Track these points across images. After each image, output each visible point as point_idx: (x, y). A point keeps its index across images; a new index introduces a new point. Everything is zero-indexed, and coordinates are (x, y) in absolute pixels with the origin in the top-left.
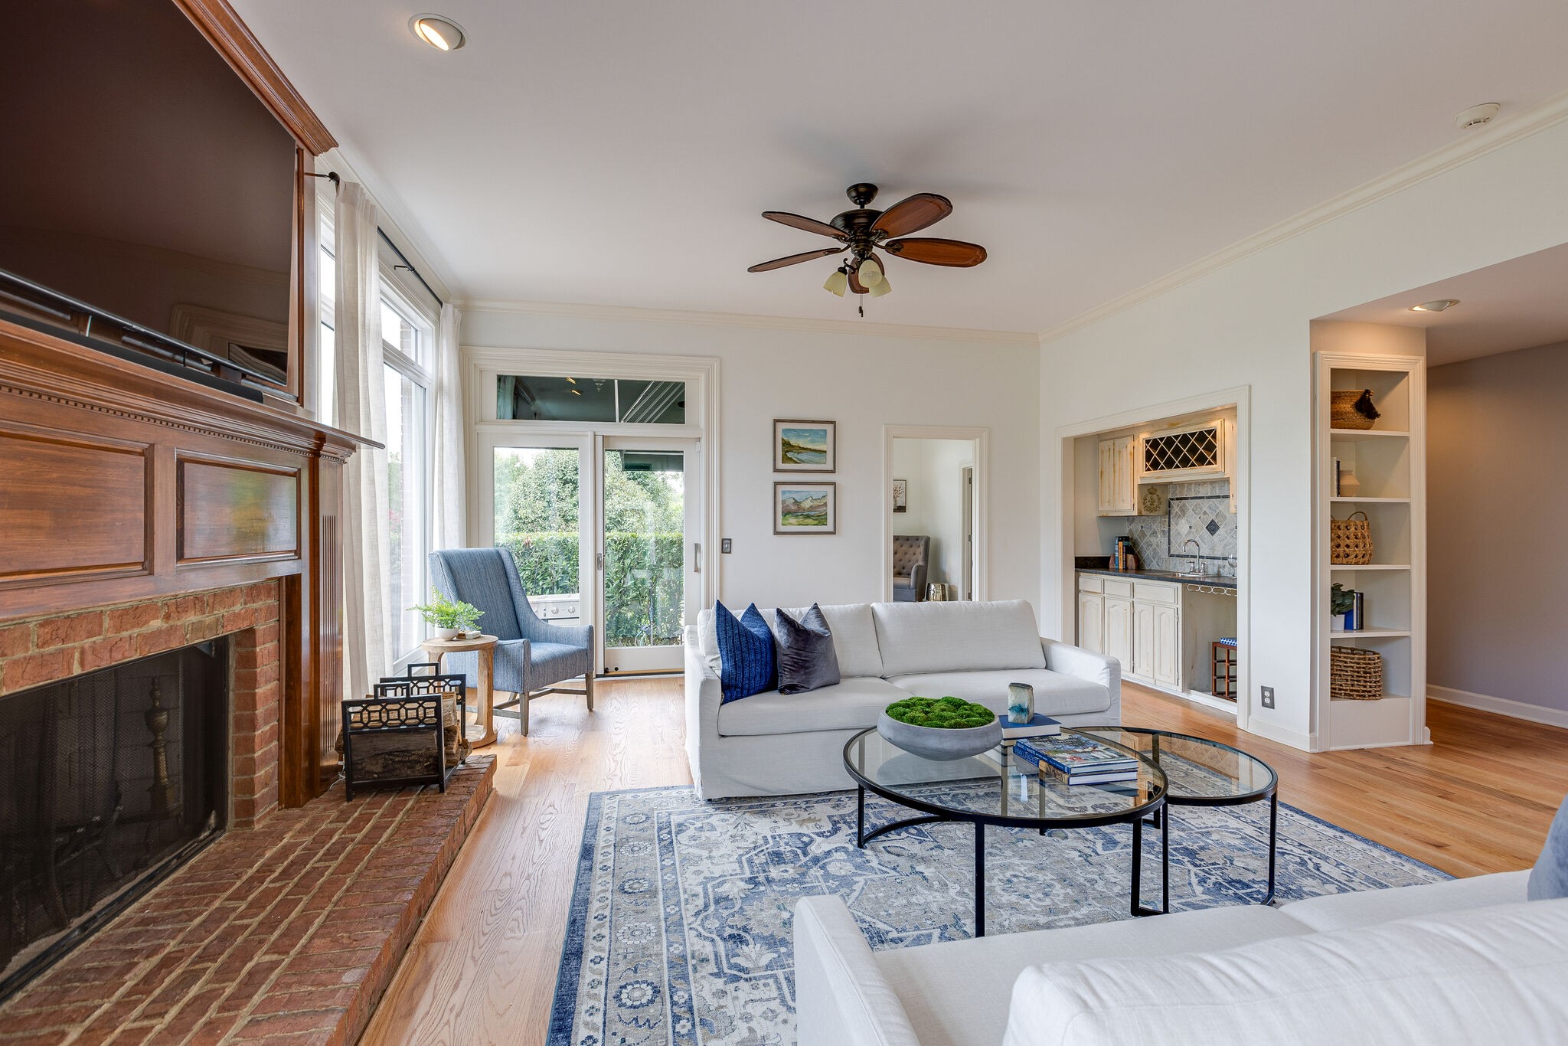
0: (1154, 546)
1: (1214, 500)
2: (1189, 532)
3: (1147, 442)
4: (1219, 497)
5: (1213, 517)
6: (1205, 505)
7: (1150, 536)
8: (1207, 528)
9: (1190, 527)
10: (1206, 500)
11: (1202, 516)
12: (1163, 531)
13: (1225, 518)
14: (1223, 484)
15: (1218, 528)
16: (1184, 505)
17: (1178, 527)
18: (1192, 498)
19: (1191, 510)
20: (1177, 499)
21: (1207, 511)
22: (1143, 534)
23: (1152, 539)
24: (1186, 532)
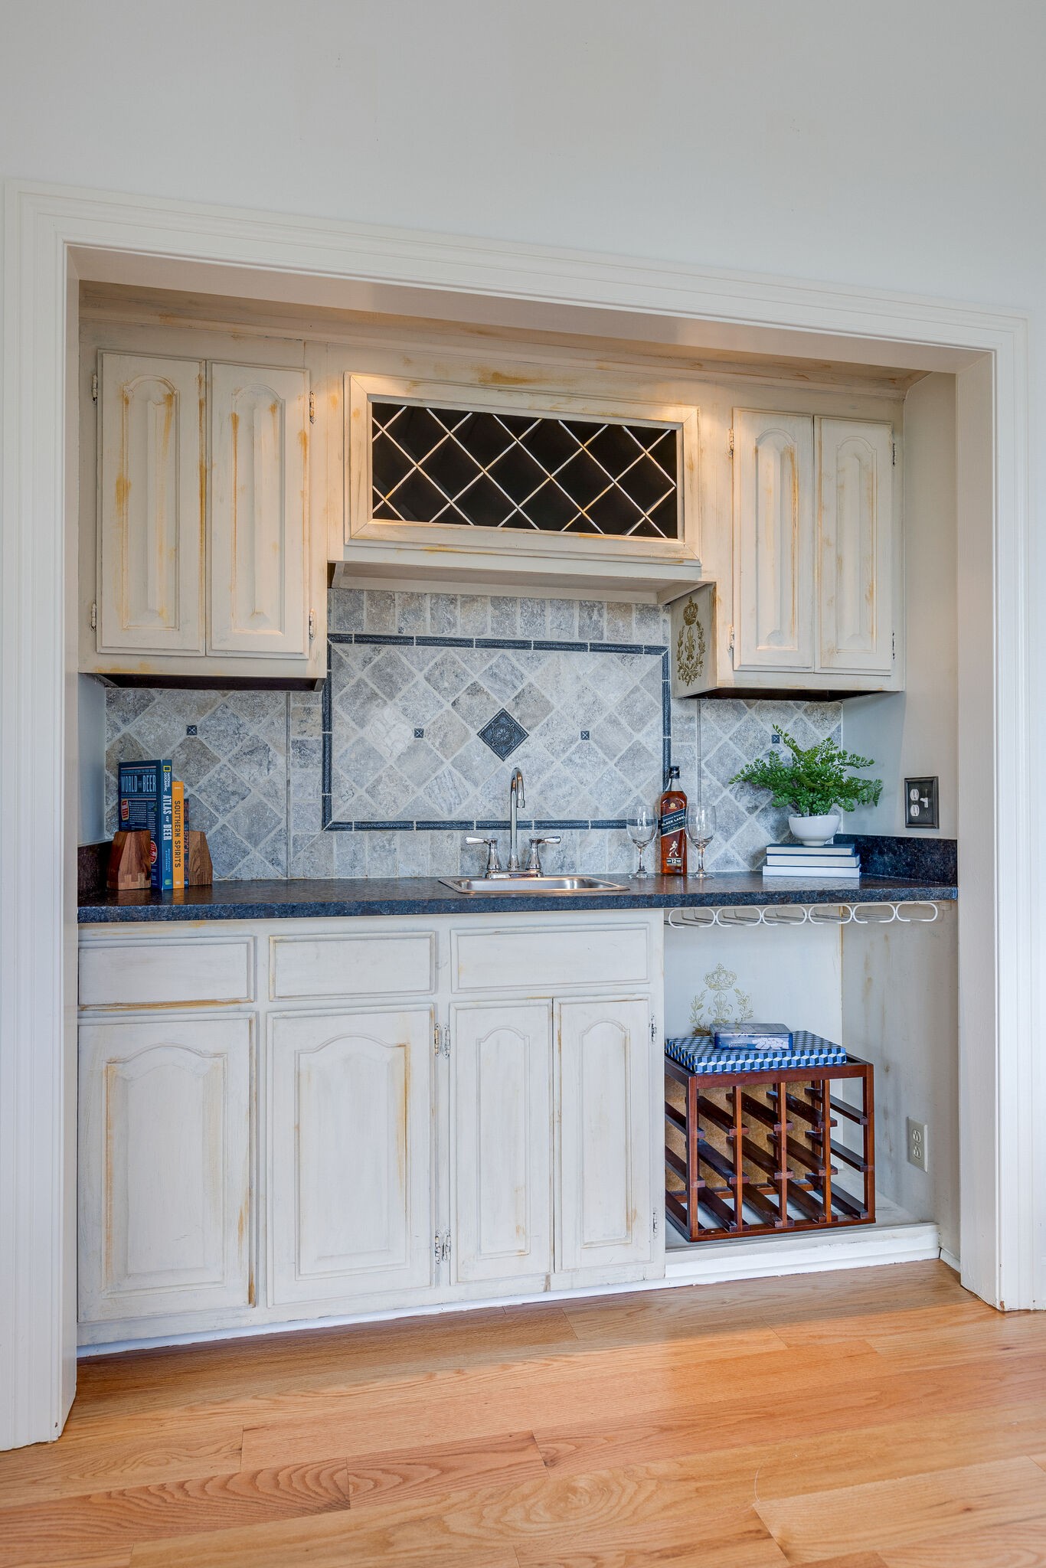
0: (255, 796)
1: (509, 652)
2: (412, 750)
3: (382, 411)
4: (524, 645)
5: (506, 704)
6: (476, 665)
7: (236, 760)
8: (483, 735)
9: (419, 733)
10: (477, 652)
11: (465, 699)
12: (301, 746)
13: (547, 708)
14: (537, 609)
15: (522, 735)
16: (392, 662)
17: (367, 732)
18: (424, 641)
19: (420, 677)
20: (362, 639)
21: (484, 684)
22: (202, 757)
23: (247, 773)
24: (401, 747)
